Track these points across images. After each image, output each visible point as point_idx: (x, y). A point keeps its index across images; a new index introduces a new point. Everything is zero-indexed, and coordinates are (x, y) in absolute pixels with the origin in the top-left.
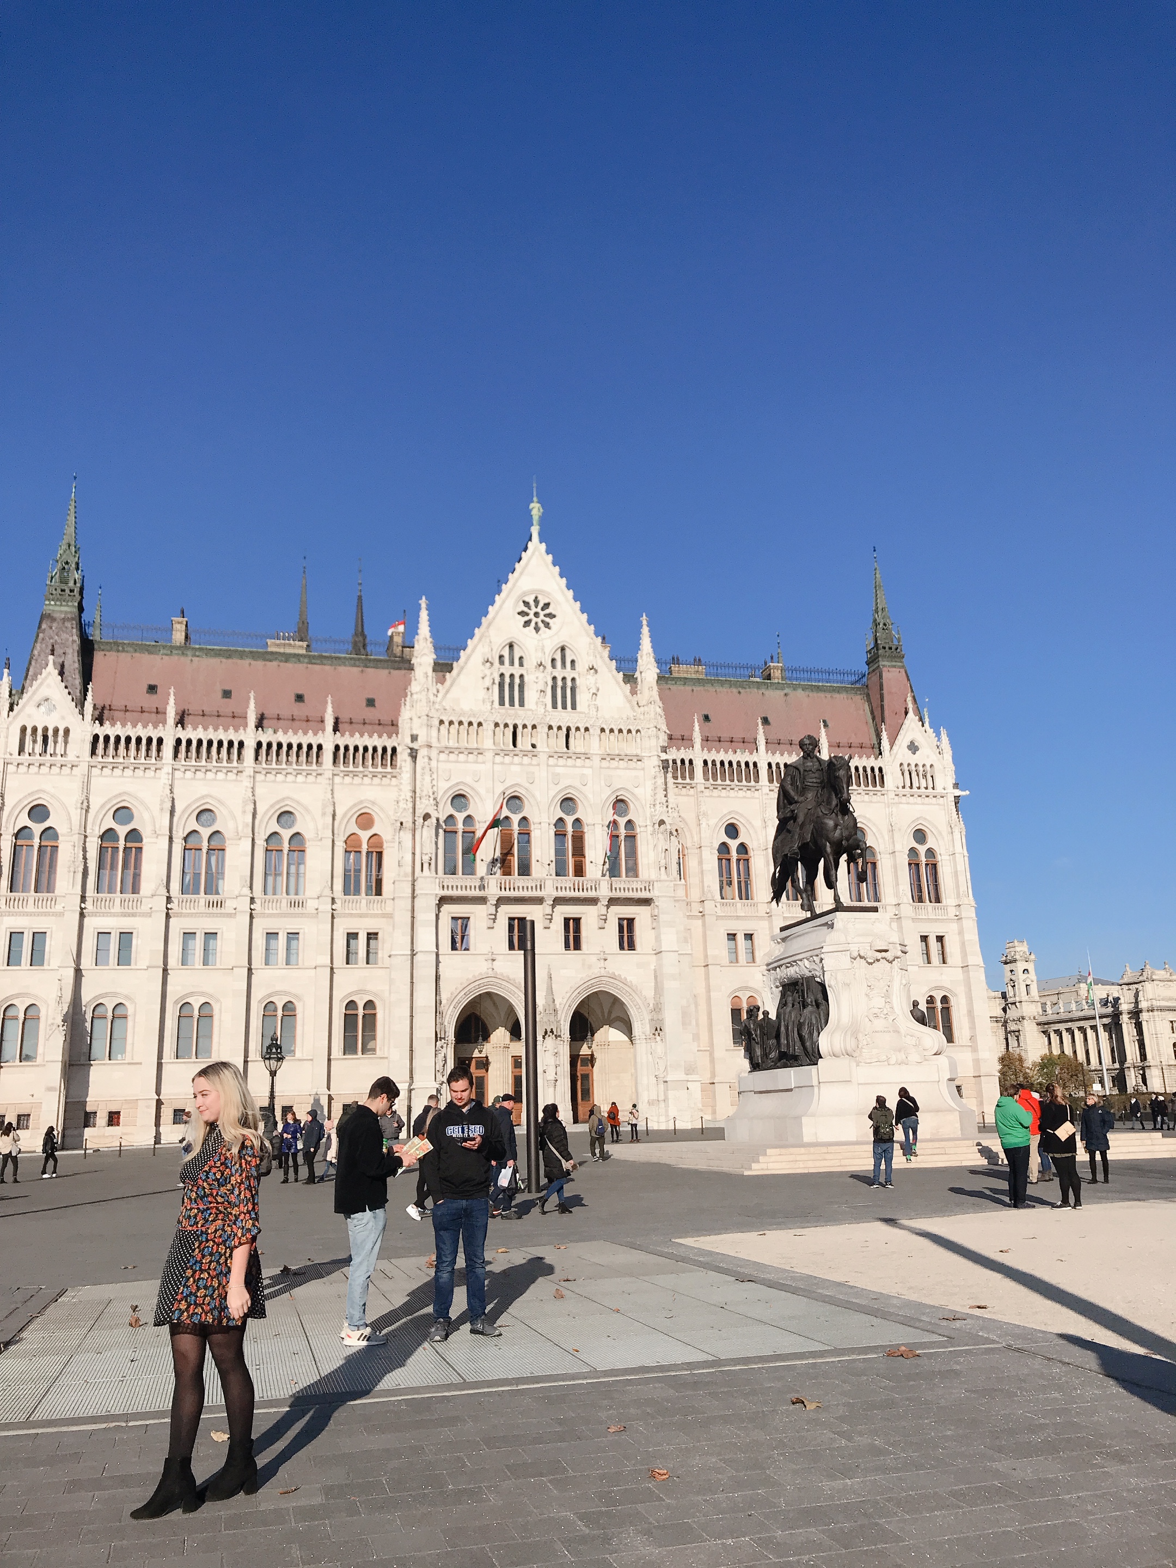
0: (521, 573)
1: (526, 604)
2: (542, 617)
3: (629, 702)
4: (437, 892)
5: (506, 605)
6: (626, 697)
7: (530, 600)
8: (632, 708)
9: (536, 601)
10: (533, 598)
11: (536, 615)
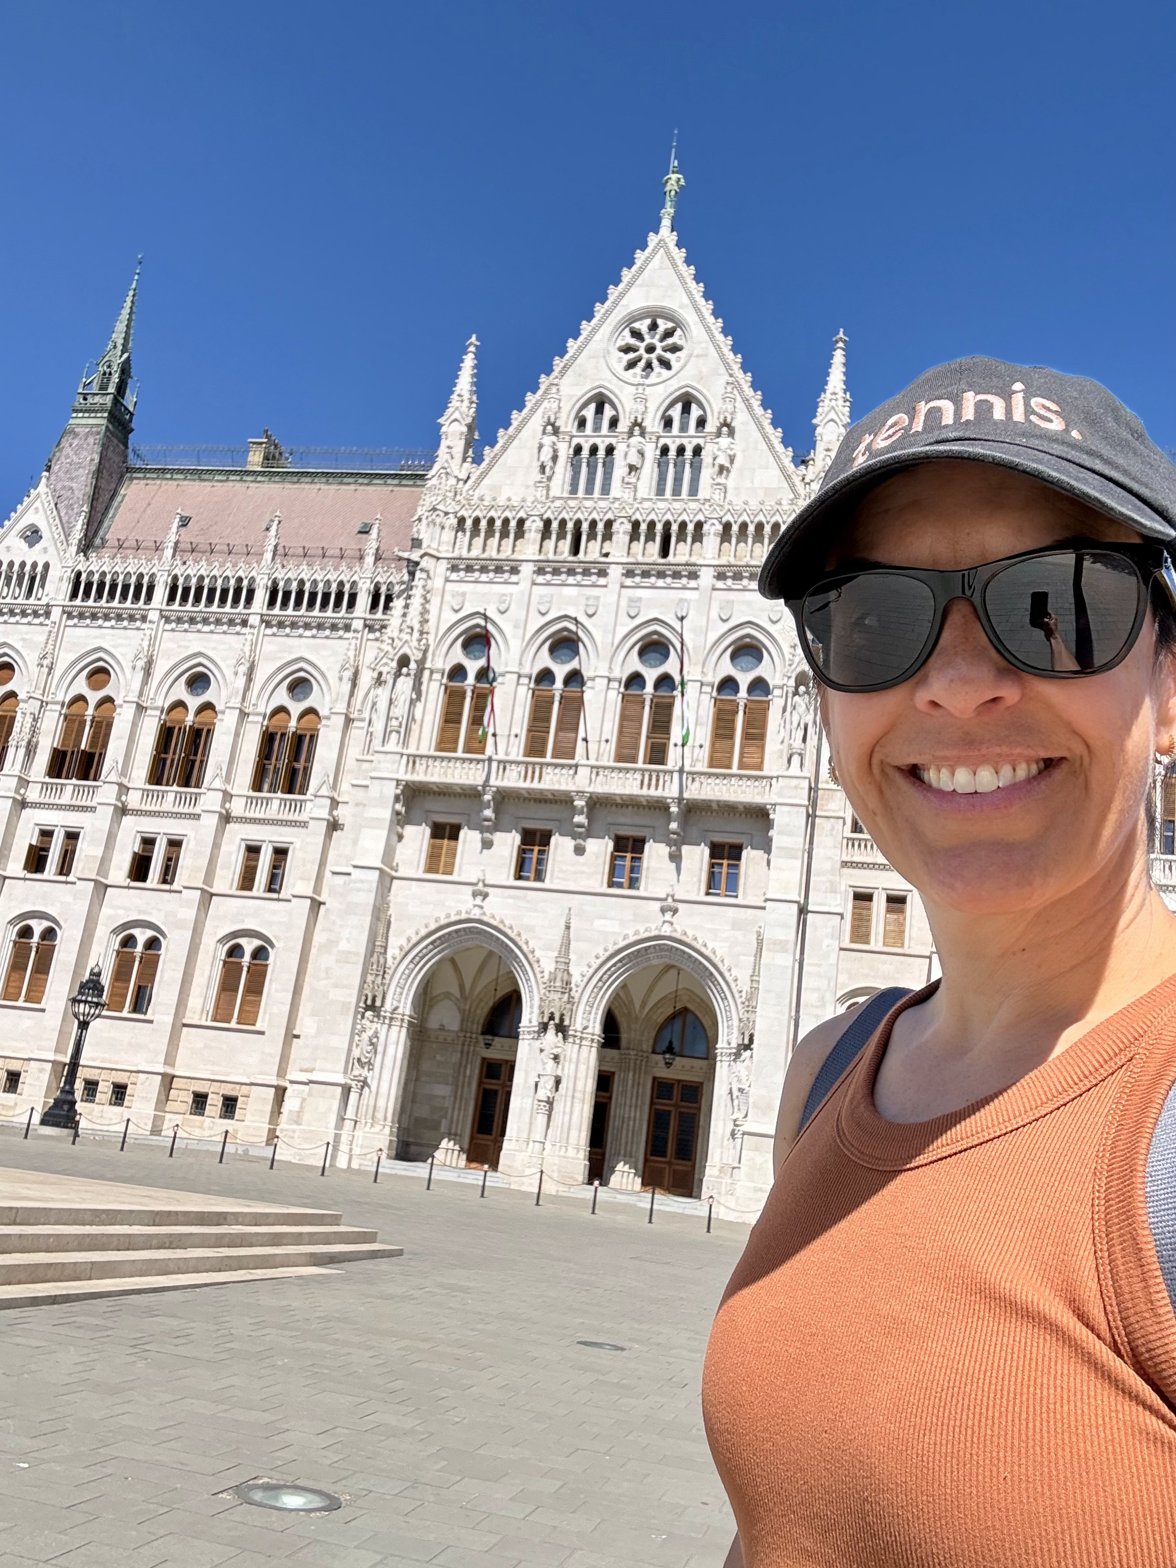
0: (630, 284)
1: (637, 335)
2: (659, 351)
3: (788, 478)
4: (401, 776)
5: (598, 336)
6: (783, 469)
7: (643, 326)
8: (792, 487)
9: (653, 327)
10: (648, 321)
11: (651, 349)
